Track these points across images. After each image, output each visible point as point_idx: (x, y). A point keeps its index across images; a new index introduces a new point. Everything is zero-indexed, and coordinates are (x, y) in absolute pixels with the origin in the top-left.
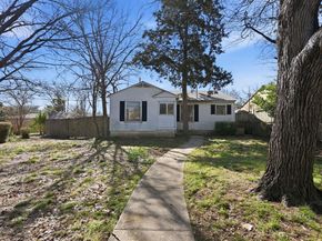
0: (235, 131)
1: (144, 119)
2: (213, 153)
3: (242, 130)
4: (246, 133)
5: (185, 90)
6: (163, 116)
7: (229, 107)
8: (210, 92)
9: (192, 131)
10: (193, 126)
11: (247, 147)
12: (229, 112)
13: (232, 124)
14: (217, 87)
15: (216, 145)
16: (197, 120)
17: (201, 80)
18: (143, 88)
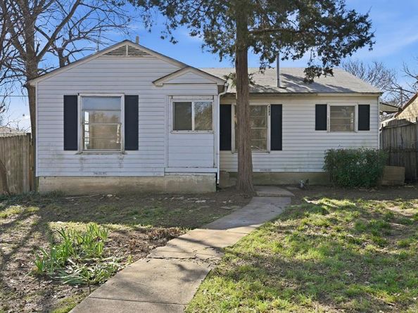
0: (379, 174)
1: (132, 142)
2: (302, 243)
3: (397, 172)
4: (409, 179)
5: (241, 64)
6: (182, 135)
7: (364, 111)
8: (311, 71)
9: (261, 175)
10: (264, 161)
11: (406, 221)
12: (364, 125)
13: (370, 156)
14: (332, 56)
15: (318, 218)
16: (277, 144)
17: (288, 37)
18: (127, 60)
